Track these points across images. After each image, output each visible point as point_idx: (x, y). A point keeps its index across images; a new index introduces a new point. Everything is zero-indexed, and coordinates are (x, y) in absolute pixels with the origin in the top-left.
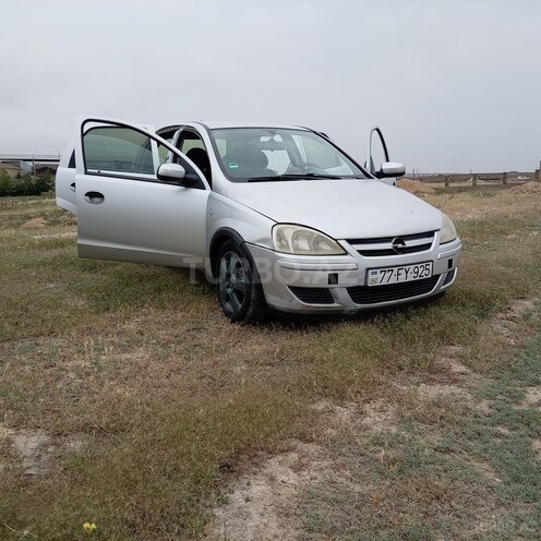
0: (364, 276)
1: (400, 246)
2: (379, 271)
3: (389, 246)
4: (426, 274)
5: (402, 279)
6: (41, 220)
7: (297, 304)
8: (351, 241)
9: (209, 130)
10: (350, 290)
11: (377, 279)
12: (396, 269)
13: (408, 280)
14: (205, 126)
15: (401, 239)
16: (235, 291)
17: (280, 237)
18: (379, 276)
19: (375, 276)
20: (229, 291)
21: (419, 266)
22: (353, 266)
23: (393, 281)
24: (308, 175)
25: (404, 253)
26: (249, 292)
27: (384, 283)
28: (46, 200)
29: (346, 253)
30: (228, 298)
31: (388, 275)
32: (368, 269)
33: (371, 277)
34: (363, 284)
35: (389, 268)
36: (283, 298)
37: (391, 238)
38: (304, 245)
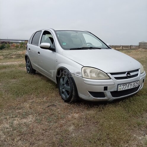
0: (116, 87)
1: (129, 75)
2: (122, 85)
3: (125, 75)
4: (137, 85)
5: (129, 88)
6: (2, 57)
7: (92, 98)
8: (112, 74)
9: (55, 31)
10: (111, 92)
11: (121, 88)
12: (128, 84)
13: (131, 88)
14: (53, 30)
15: (129, 73)
16: (66, 91)
17: (85, 72)
18: (122, 87)
19: (120, 87)
20: (64, 90)
21: (135, 82)
22: (113, 83)
23: (127, 88)
24: (90, 47)
25: (130, 78)
26: (72, 92)
27: (124, 89)
28: (4, 51)
29: (110, 79)
30: (63, 92)
31: (125, 86)
32: (118, 85)
33: (119, 87)
34: (116, 90)
35: (126, 84)
36: (86, 96)
37: (126, 72)
38: (94, 75)
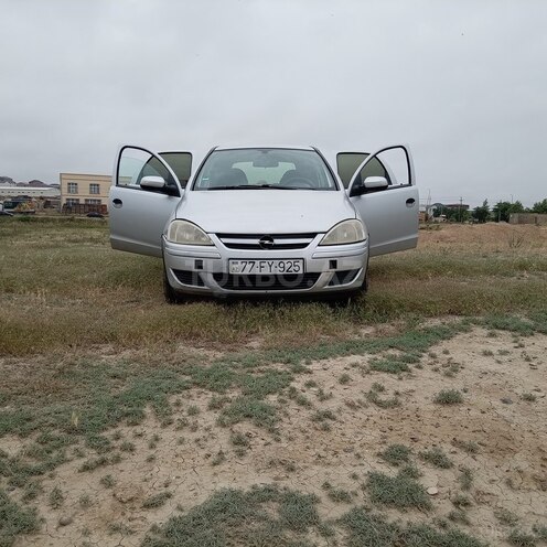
0: (226, 264)
1: (267, 242)
2: (240, 261)
3: (255, 241)
4: (295, 270)
5: (266, 272)
7: (177, 283)
8: (220, 235)
10: (215, 275)
11: (238, 269)
13: (273, 273)
17: (172, 230)
18: (240, 266)
19: (236, 266)
21: (285, 261)
22: (217, 255)
23: (256, 272)
27: (246, 272)
29: (213, 245)
31: (249, 266)
32: (229, 259)
33: (232, 266)
34: (225, 271)
35: (252, 260)
37: (260, 235)
